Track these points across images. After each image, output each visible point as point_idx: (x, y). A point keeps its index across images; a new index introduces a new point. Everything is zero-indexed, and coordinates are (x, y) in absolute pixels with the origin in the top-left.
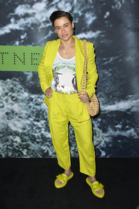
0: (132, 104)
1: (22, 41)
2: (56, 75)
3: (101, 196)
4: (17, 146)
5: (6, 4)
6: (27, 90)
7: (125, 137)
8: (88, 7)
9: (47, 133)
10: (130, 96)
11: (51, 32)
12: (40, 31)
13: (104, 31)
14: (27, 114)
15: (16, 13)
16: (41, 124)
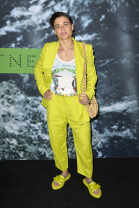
0: (127, 105)
1: (18, 43)
2: (55, 77)
3: (98, 196)
4: (14, 149)
5: (2, 6)
6: (24, 93)
7: (121, 138)
8: (84, 10)
9: (44, 135)
10: (126, 97)
11: (47, 35)
12: (36, 33)
13: (100, 34)
14: (23, 117)
15: (12, 16)
16: (38, 126)
